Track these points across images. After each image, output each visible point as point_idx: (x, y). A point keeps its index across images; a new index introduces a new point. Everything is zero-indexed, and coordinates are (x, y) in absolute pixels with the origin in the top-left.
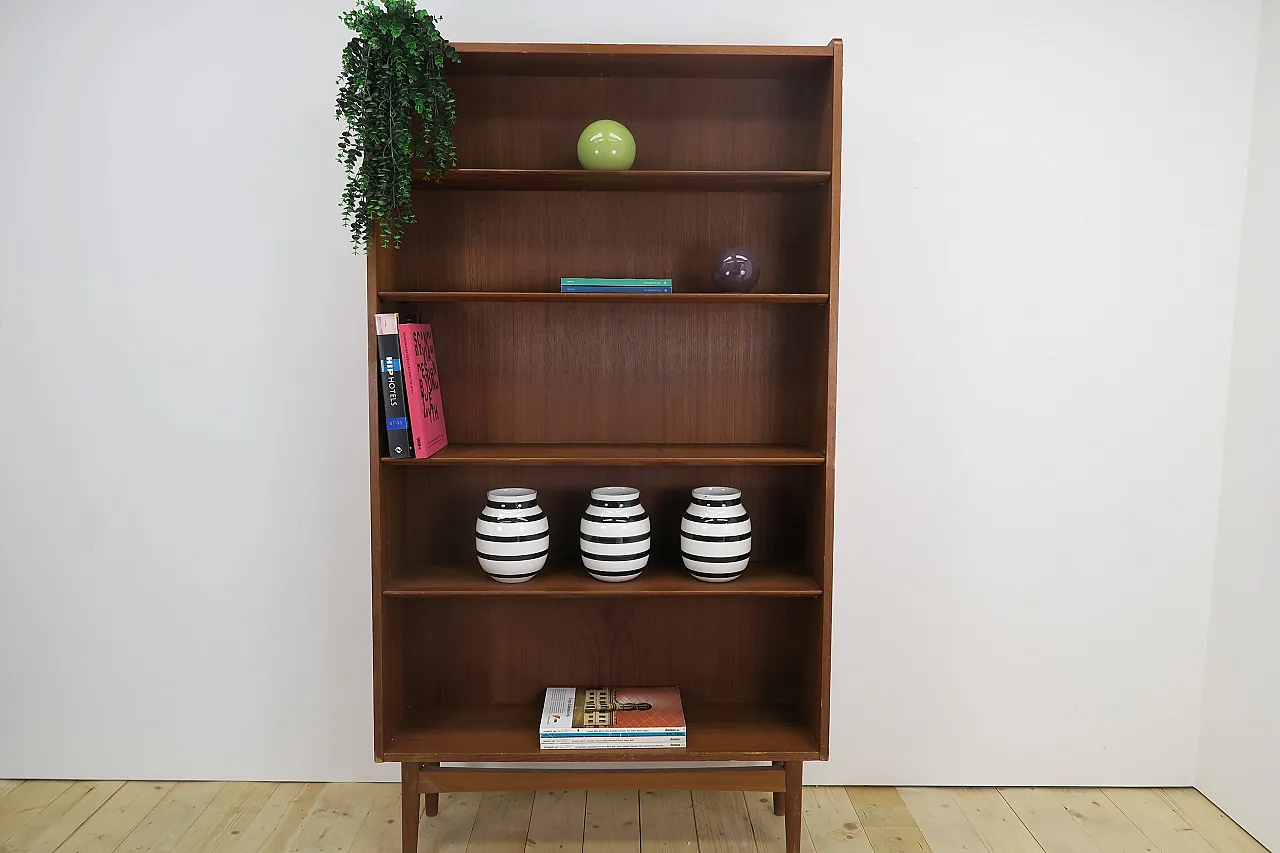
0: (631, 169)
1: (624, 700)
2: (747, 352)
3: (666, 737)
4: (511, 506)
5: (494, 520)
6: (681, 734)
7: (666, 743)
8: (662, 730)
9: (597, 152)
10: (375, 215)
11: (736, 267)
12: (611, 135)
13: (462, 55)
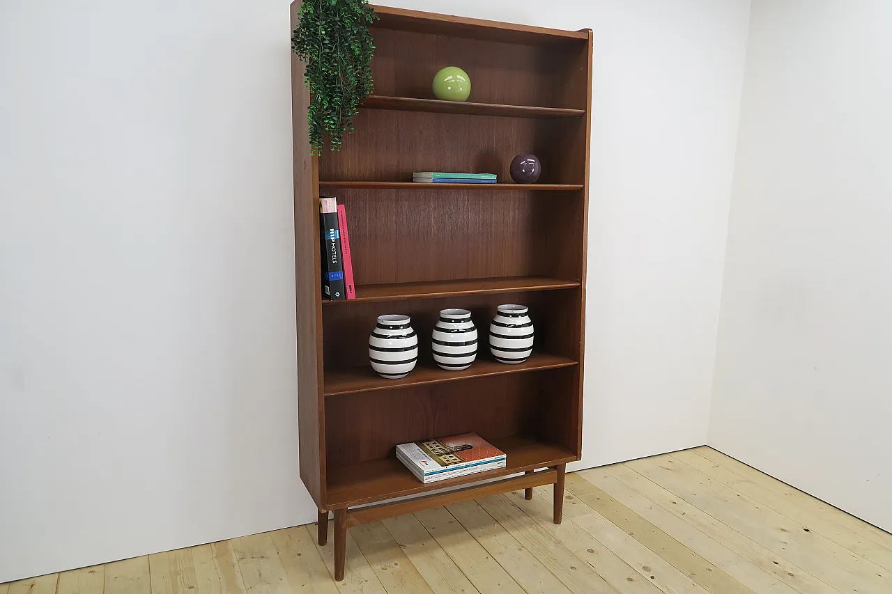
0: (467, 101)
1: (452, 445)
2: (514, 218)
3: (494, 462)
4: (396, 327)
5: (385, 337)
6: (503, 459)
7: (495, 466)
8: (493, 458)
9: (449, 88)
10: (330, 127)
11: (530, 167)
12: (458, 76)
13: (380, 14)
